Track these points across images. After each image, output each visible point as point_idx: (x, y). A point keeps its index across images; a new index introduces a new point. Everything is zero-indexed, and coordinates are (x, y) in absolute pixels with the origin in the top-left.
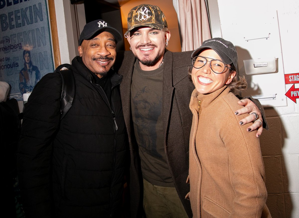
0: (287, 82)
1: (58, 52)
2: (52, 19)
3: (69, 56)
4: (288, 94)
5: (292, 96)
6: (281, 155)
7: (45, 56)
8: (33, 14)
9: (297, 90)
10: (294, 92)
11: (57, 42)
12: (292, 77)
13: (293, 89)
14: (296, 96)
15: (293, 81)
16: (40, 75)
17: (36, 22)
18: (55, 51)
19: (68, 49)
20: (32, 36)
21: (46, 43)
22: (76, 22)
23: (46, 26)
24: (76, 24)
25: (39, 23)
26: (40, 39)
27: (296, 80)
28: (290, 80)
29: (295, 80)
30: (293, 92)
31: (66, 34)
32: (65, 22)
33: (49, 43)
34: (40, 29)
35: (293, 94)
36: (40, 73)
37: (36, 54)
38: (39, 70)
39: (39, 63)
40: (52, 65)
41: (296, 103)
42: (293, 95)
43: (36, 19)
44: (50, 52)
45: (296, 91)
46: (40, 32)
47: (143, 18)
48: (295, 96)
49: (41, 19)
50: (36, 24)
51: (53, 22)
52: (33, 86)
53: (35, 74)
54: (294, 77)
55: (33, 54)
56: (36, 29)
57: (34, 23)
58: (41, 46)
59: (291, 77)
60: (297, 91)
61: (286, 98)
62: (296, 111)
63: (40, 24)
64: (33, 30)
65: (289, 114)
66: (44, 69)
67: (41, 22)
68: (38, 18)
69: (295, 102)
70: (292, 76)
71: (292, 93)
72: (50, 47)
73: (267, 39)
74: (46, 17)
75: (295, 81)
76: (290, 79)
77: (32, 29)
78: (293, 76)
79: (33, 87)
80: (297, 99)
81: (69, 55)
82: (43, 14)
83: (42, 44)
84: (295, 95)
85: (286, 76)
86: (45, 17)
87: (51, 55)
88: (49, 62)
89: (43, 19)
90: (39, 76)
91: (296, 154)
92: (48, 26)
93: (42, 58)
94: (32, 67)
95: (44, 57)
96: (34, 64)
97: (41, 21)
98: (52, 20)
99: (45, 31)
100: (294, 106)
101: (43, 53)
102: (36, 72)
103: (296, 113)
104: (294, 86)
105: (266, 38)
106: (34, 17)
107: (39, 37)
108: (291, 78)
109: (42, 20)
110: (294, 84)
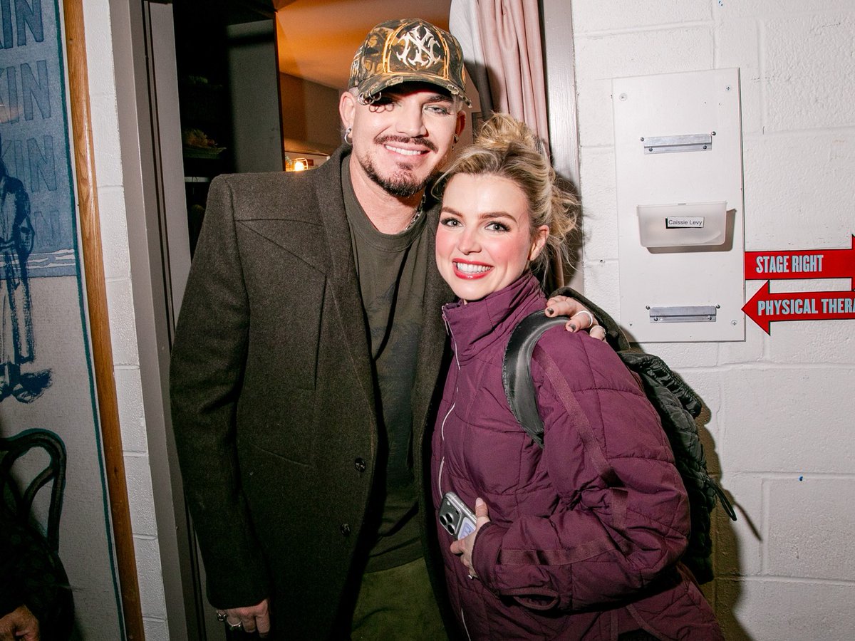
0: (750, 273)
1: (87, 140)
2: (71, 39)
3: (120, 157)
4: (750, 309)
5: (760, 314)
6: (717, 473)
7: (45, 149)
8: (13, 18)
9: (773, 300)
10: (767, 302)
11: (85, 110)
12: (764, 260)
13: (764, 294)
14: (772, 313)
15: (766, 271)
16: (30, 206)
17: (23, 43)
18: (78, 137)
19: (117, 134)
20: (7, 87)
21: (50, 111)
22: (146, 54)
23: (53, 59)
24: (147, 59)
25: (32, 49)
26: (33, 97)
27: (775, 271)
28: (758, 269)
29: (773, 269)
30: (763, 302)
31: (113, 87)
32: (112, 49)
33: (61, 112)
34: (33, 65)
35: (763, 308)
36: (31, 201)
37: (19, 142)
38: (27, 191)
39: (26, 169)
40: (67, 178)
41: (769, 334)
42: (764, 312)
43: (21, 33)
44: (64, 138)
45: (772, 302)
46: (35, 75)
47: (418, 58)
48: (767, 314)
49: (37, 37)
50: (20, 49)
51: (74, 49)
52: (6, 240)
53: (13, 204)
54: (769, 261)
55: (11, 141)
56: (21, 65)
57: (15, 46)
58: (35, 119)
59: (762, 261)
60: (776, 301)
61: (745, 319)
62: (768, 357)
63: (34, 52)
64: (11, 69)
65: (747, 363)
66: (42, 191)
67: (38, 45)
68: (28, 32)
69: (767, 330)
70: (764, 258)
71: (761, 305)
72: (63, 123)
73: (705, 148)
74: (53, 29)
75: (771, 272)
76: (758, 266)
77: (9, 65)
78: (766, 258)
79: (6, 243)
80: (772, 324)
81: (119, 153)
82: (45, 20)
83: (37, 113)
84: (770, 310)
85: (750, 258)
86: (50, 30)
87: (64, 147)
88: (59, 170)
89: (43, 37)
90: (26, 209)
91: (758, 472)
92: (58, 60)
93: (37, 154)
94: (5, 180)
95: (43, 153)
96: (12, 172)
97: (37, 41)
98: (71, 42)
99: (50, 73)
100: (763, 343)
101: (40, 142)
102: (17, 196)
103: (766, 362)
104: (767, 287)
105: (702, 144)
106: (15, 29)
107: (31, 90)
108: (761, 263)
109: (40, 39)
110: (768, 283)
